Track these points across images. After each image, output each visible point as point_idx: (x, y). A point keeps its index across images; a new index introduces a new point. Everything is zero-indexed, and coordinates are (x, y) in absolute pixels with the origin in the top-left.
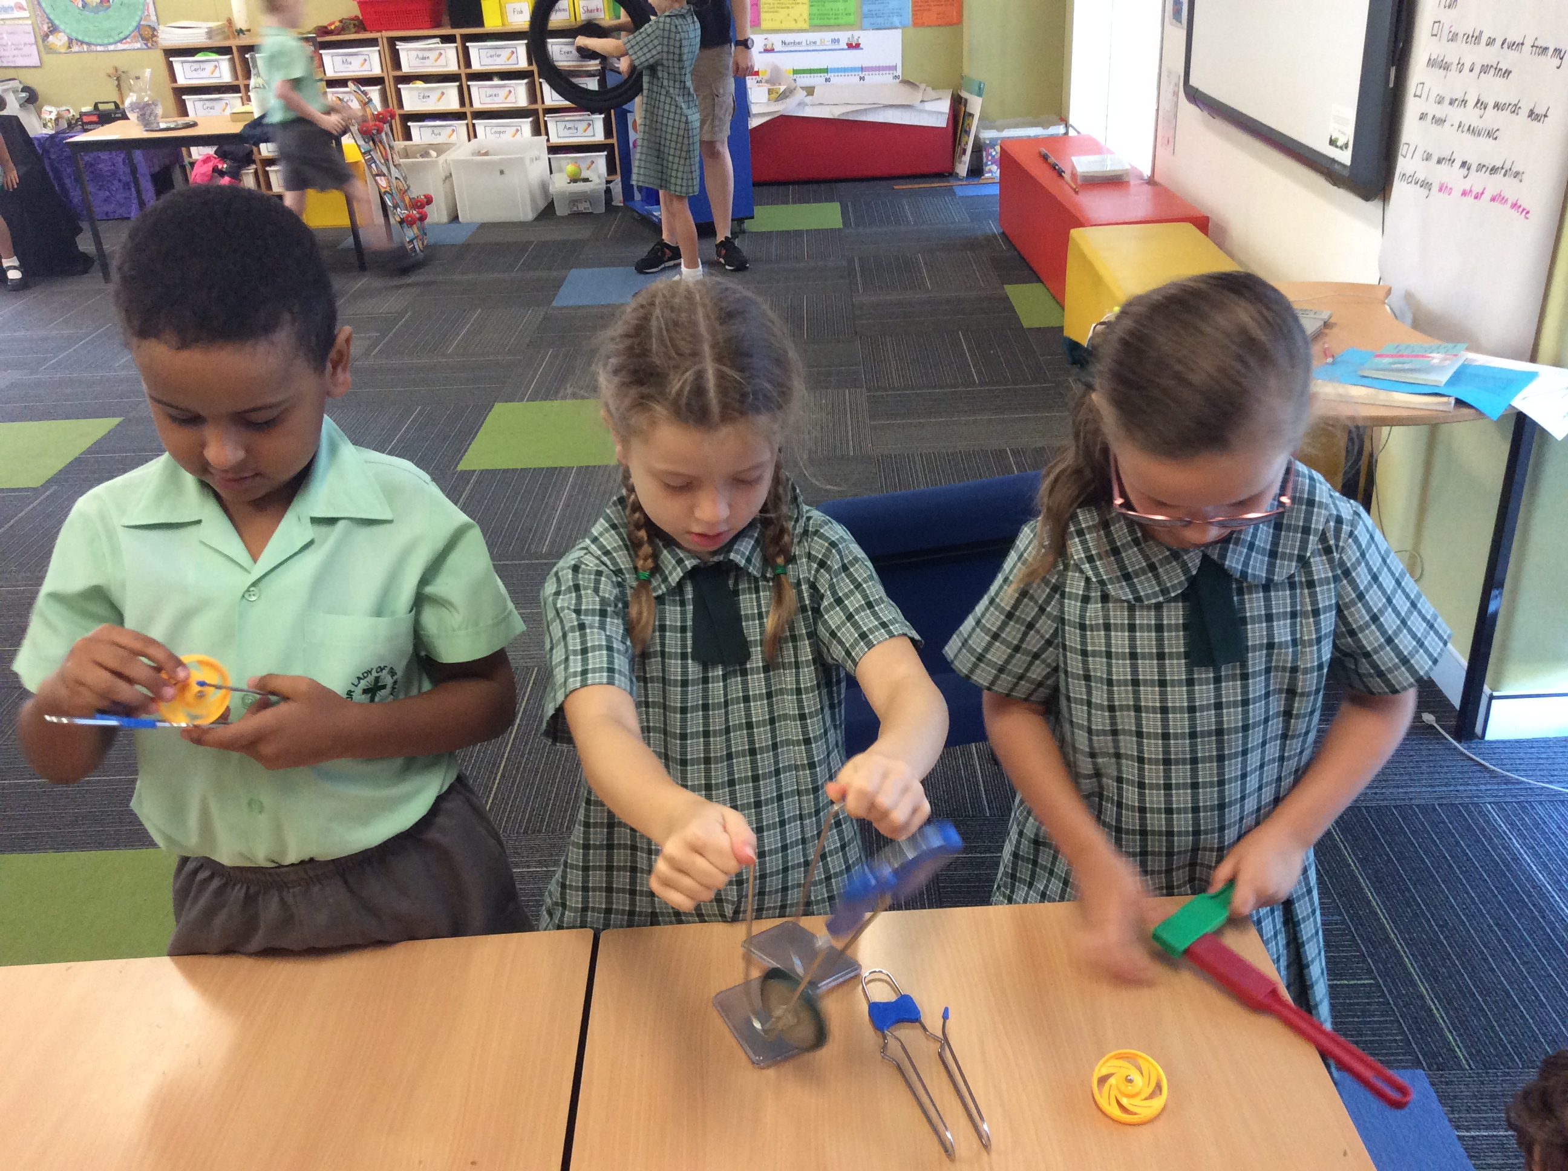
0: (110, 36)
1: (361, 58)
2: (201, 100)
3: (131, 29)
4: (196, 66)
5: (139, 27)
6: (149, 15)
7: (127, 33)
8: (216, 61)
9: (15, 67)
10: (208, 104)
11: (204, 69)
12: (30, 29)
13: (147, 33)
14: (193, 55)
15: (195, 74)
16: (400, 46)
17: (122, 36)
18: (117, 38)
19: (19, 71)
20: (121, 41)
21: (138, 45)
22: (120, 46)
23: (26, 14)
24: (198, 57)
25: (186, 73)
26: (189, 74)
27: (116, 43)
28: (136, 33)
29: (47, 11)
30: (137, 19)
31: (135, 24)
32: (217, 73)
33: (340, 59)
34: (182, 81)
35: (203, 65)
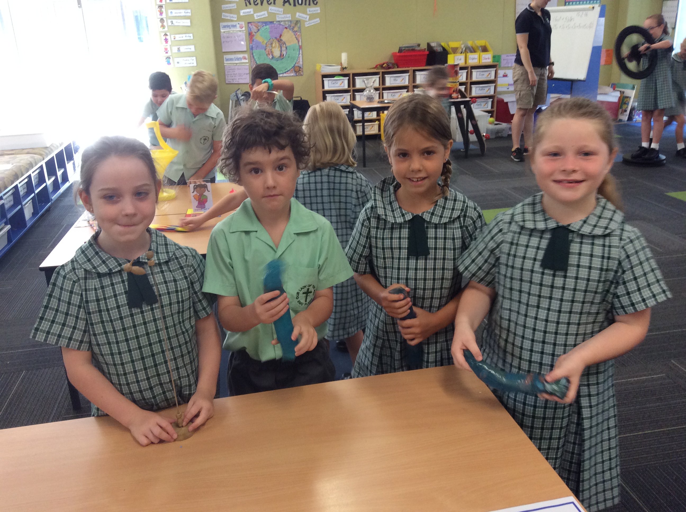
0: (282, 70)
1: (401, 78)
2: (334, 96)
3: (291, 67)
4: (334, 82)
5: (294, 67)
6: (299, 62)
7: (289, 69)
8: (344, 79)
9: (238, 84)
10: (336, 98)
11: (337, 83)
12: (248, 67)
13: (297, 69)
14: (334, 77)
15: (333, 85)
16: (417, 73)
17: (286, 70)
18: (284, 72)
19: (241, 85)
20: (285, 73)
21: (292, 74)
22: (285, 75)
23: (247, 61)
24: (335, 78)
25: (329, 85)
26: (331, 85)
27: (283, 73)
28: (293, 69)
29: (256, 60)
30: (294, 63)
31: (293, 65)
32: (342, 85)
33: (393, 78)
34: (326, 88)
35: (337, 82)
